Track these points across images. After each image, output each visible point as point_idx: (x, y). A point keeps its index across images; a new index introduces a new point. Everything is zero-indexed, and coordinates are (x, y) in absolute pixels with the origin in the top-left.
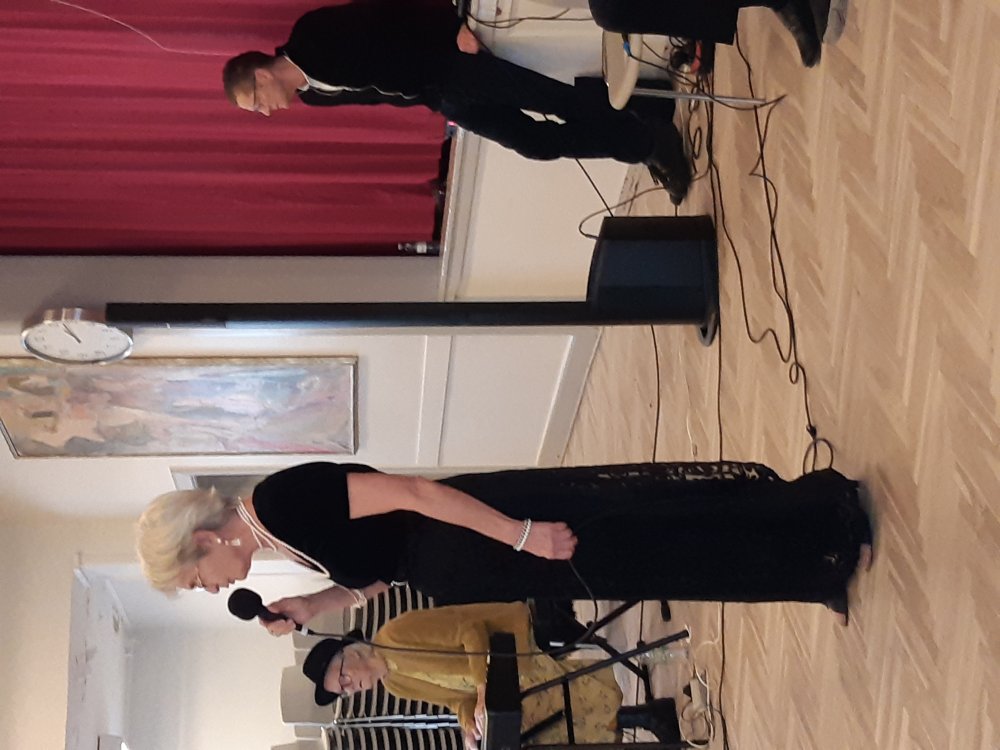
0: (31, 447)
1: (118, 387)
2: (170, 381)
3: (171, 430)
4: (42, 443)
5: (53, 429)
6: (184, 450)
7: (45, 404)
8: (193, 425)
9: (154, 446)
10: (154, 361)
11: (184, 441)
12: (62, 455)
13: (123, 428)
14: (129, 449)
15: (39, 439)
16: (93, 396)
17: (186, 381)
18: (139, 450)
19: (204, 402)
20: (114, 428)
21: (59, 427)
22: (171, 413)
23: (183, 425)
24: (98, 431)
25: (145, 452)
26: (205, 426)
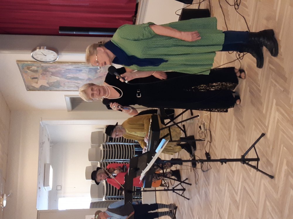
0: (31, 88)
1: (54, 70)
2: (67, 69)
3: (66, 84)
4: (34, 87)
5: (37, 83)
6: (68, 90)
7: (36, 75)
8: (71, 82)
9: (61, 88)
10: (63, 63)
11: (69, 87)
12: (38, 90)
13: (54, 82)
14: (55, 89)
15: (33, 85)
16: (47, 73)
17: (70, 69)
18: (57, 89)
19: (74, 75)
20: (51, 83)
21: (39, 82)
22: (66, 78)
23: (69, 82)
24: (48, 83)
25: (59, 90)
26: (74, 82)
